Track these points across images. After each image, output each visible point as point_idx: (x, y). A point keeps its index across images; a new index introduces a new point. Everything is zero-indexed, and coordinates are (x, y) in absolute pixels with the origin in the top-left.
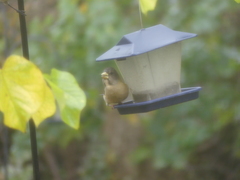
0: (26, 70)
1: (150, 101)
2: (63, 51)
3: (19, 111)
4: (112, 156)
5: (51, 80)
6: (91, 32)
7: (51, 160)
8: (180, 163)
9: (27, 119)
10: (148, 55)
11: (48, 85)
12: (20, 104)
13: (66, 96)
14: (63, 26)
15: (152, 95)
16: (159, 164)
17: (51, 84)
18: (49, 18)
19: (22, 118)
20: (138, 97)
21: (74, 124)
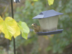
0: (12, 21)
1: (47, 32)
2: (26, 17)
3: (9, 34)
4: (40, 49)
5: (19, 24)
6: (35, 11)
7: (22, 50)
8: (61, 51)
9: (12, 36)
10: (48, 18)
11: (18, 26)
12: (10, 31)
13: (24, 29)
14: (26, 9)
15: (48, 31)
16: (54, 51)
17: (19, 26)
18: (22, 7)
19: (10, 36)
20: (44, 31)
21: (26, 38)
